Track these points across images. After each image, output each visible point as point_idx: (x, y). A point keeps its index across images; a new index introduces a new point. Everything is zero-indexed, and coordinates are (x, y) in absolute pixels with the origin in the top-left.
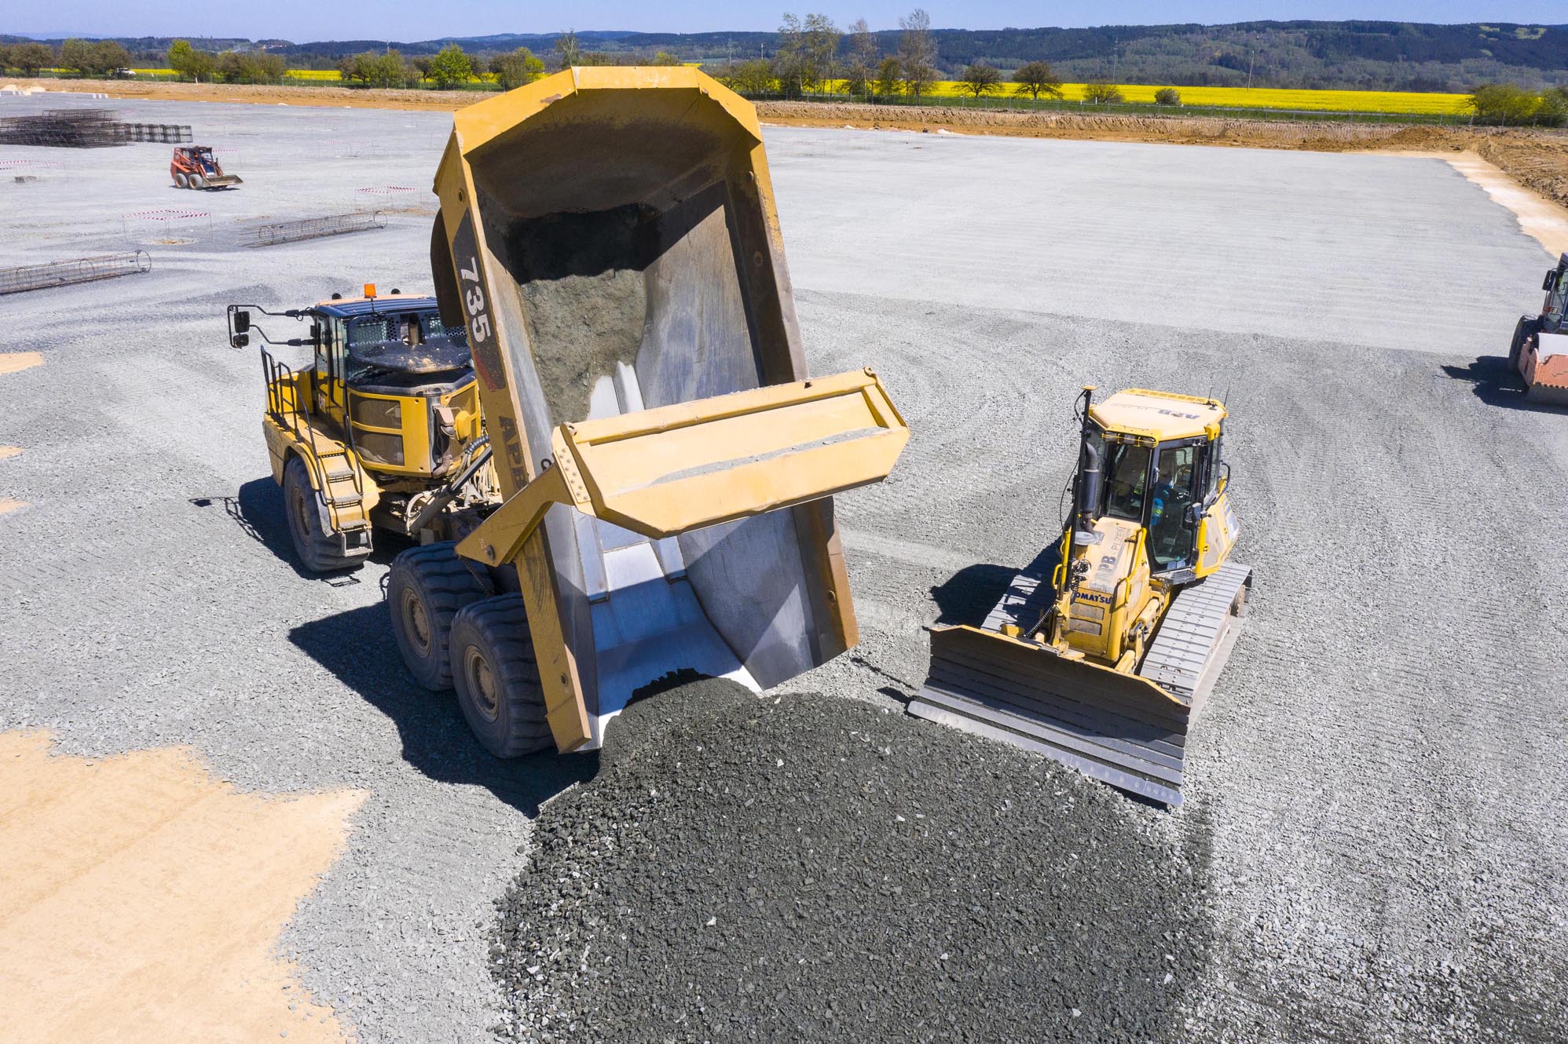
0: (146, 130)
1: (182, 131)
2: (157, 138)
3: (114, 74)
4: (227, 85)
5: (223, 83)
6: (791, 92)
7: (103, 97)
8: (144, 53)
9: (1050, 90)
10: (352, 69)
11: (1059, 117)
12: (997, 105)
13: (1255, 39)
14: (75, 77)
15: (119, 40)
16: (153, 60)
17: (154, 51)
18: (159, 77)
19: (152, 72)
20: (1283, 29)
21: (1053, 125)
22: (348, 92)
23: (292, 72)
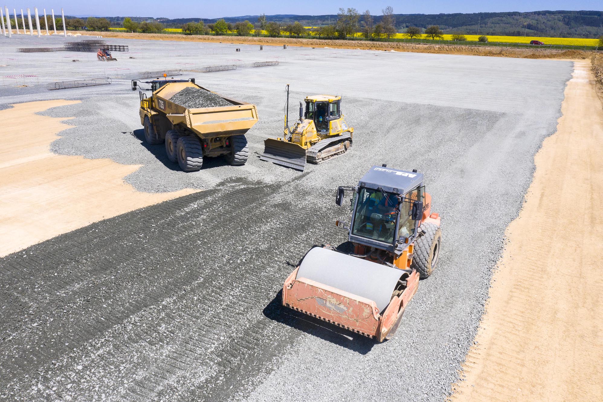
0: (113, 47)
1: (125, 48)
2: (117, 50)
3: (104, 29)
4: (143, 34)
5: (142, 33)
6: (342, 37)
7: (101, 37)
8: (116, 22)
9: (439, 37)
10: (186, 28)
11: (439, 46)
12: (417, 42)
13: (540, 17)
14: (91, 31)
15: (107, 18)
16: (118, 25)
17: (119, 22)
18: (120, 31)
19: (118, 29)
20: (553, 14)
21: (437, 49)
22: (184, 36)
23: (166, 29)
